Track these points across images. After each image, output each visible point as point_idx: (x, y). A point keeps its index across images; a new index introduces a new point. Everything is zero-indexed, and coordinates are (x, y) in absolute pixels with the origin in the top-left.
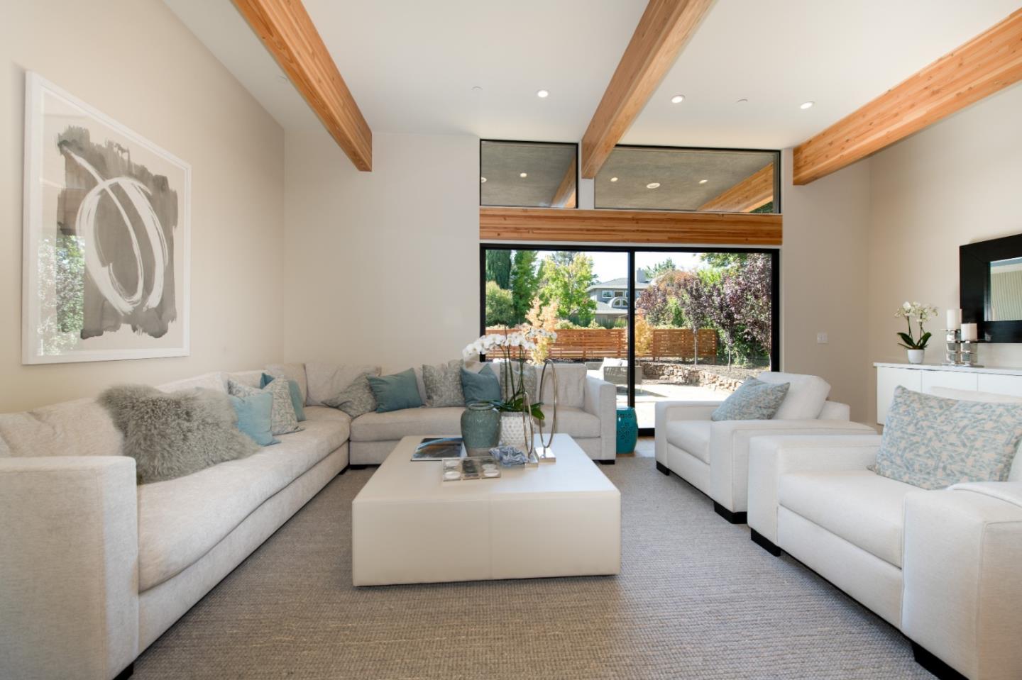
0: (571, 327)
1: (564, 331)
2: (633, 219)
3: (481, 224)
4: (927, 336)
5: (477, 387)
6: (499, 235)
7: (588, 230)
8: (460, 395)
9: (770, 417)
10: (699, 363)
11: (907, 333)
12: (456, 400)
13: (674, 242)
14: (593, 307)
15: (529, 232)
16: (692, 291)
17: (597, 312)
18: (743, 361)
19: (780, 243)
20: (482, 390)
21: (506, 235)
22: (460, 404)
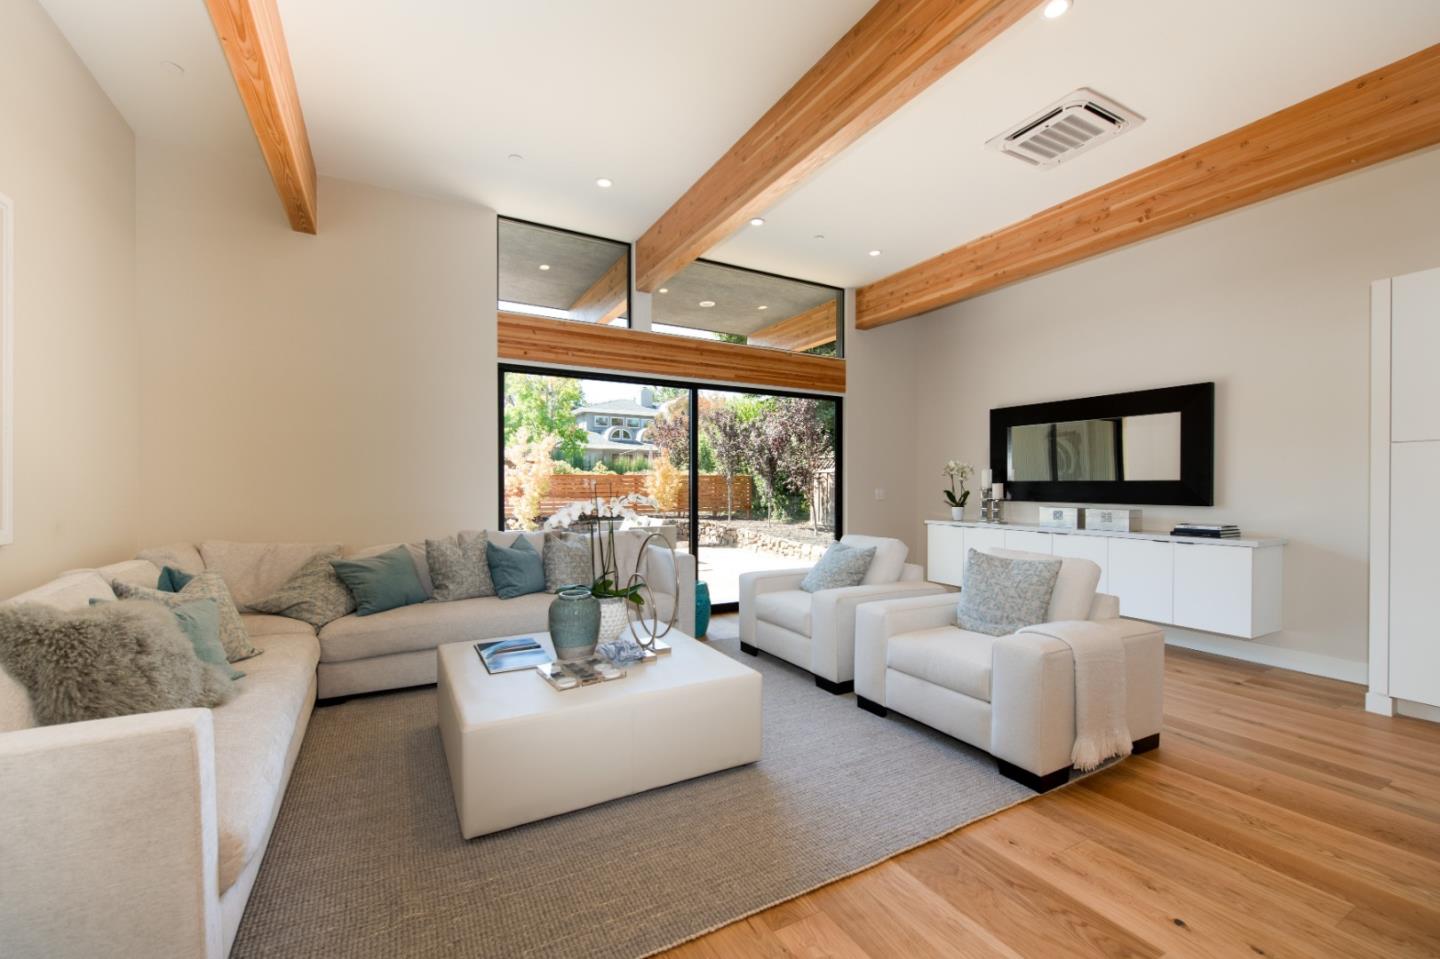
0: (568, 471)
1: (560, 477)
2: (696, 349)
3: (499, 335)
4: (966, 494)
5: (515, 568)
6: (526, 353)
7: (644, 358)
8: (488, 581)
9: (859, 583)
10: (734, 518)
11: (951, 490)
12: (483, 588)
13: (742, 381)
14: (583, 439)
15: (567, 354)
16: (725, 427)
17: (589, 446)
18: (781, 514)
19: (843, 390)
20: (521, 571)
21: (532, 353)
22: (489, 592)
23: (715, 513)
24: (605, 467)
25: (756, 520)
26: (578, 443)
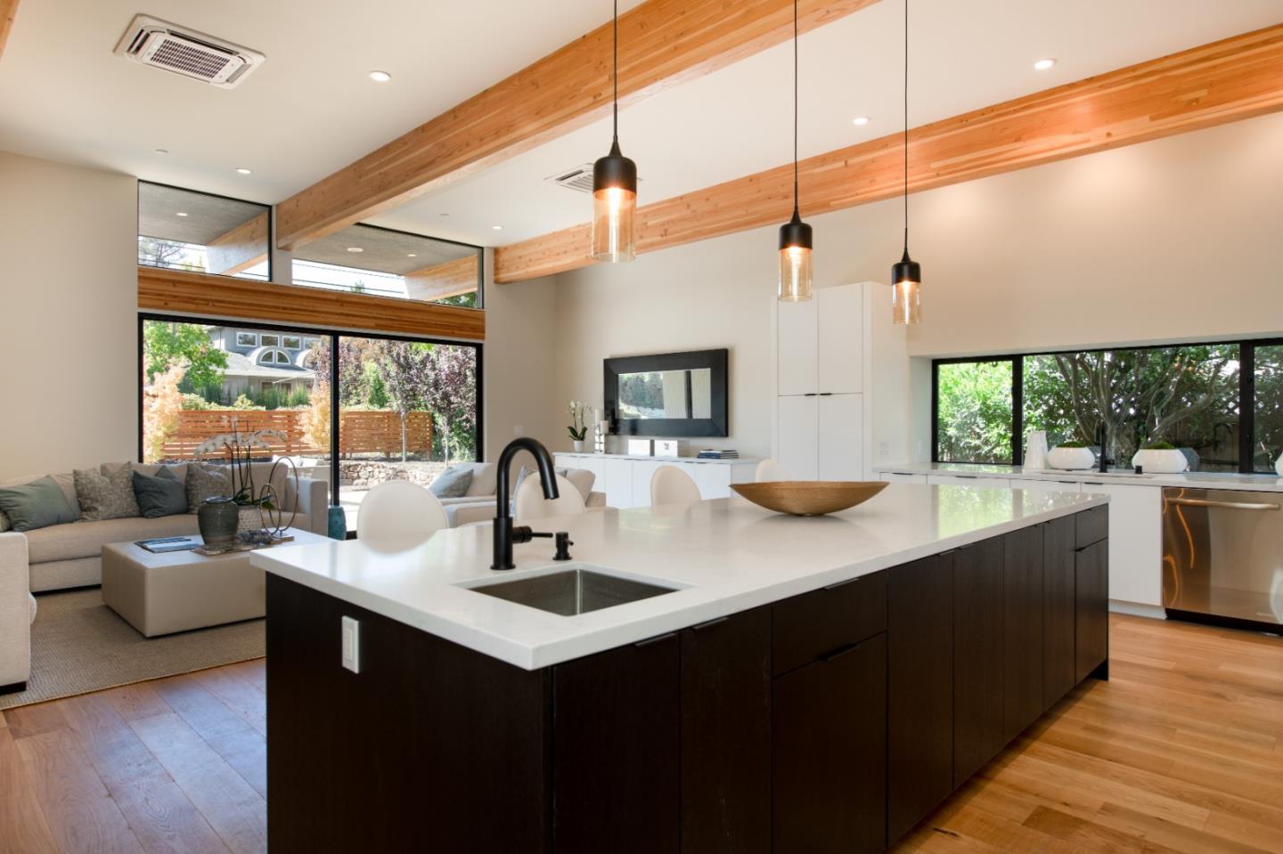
1: (191, 415)
2: (337, 301)
3: (139, 287)
4: (585, 430)
6: (166, 304)
7: (285, 308)
9: (463, 494)
10: (409, 459)
11: (574, 427)
12: (130, 510)
13: (382, 329)
15: (207, 305)
17: (228, 372)
19: (483, 338)
20: (166, 495)
21: (172, 304)
23: (388, 454)
24: (249, 402)
25: (436, 461)
26: (213, 367)
